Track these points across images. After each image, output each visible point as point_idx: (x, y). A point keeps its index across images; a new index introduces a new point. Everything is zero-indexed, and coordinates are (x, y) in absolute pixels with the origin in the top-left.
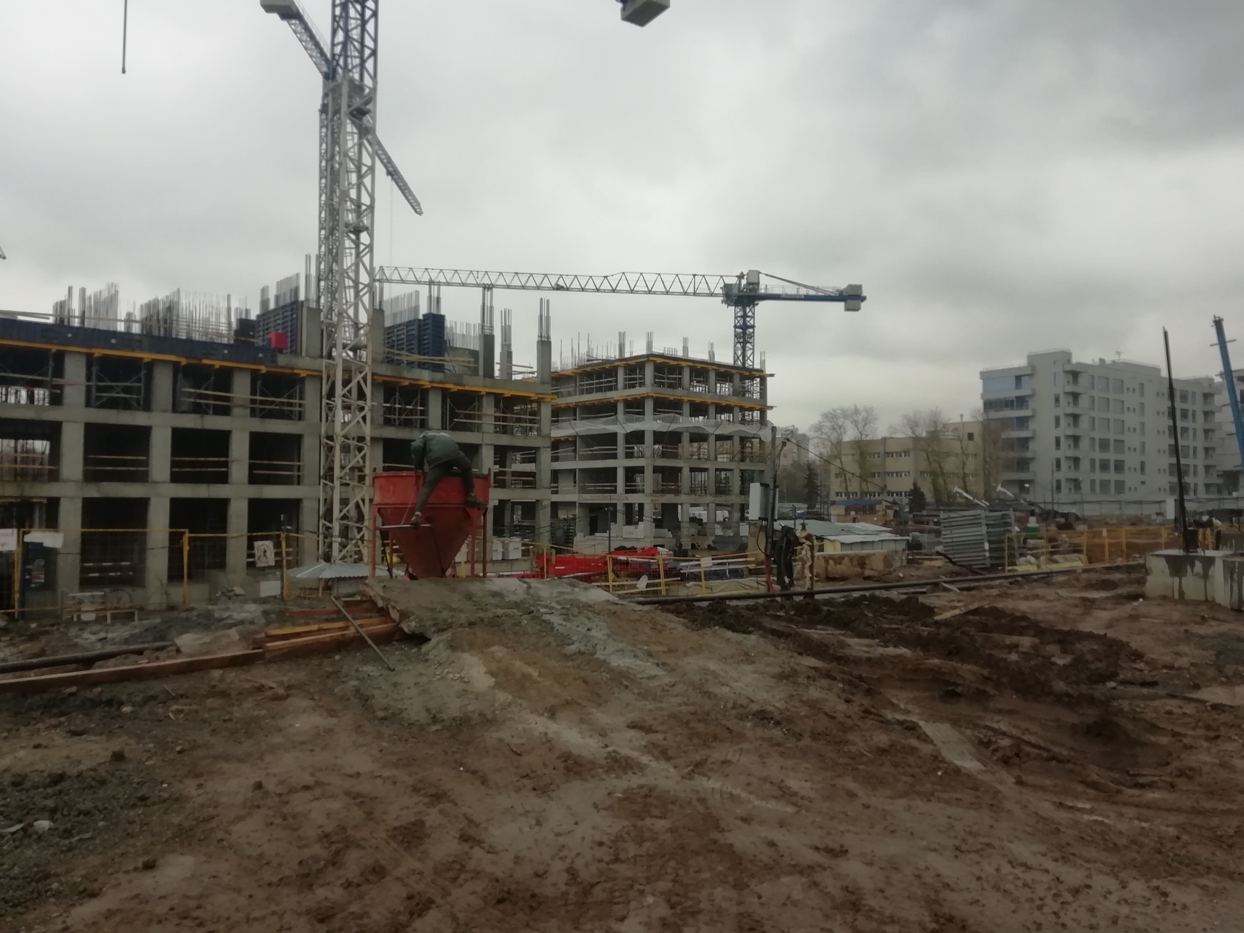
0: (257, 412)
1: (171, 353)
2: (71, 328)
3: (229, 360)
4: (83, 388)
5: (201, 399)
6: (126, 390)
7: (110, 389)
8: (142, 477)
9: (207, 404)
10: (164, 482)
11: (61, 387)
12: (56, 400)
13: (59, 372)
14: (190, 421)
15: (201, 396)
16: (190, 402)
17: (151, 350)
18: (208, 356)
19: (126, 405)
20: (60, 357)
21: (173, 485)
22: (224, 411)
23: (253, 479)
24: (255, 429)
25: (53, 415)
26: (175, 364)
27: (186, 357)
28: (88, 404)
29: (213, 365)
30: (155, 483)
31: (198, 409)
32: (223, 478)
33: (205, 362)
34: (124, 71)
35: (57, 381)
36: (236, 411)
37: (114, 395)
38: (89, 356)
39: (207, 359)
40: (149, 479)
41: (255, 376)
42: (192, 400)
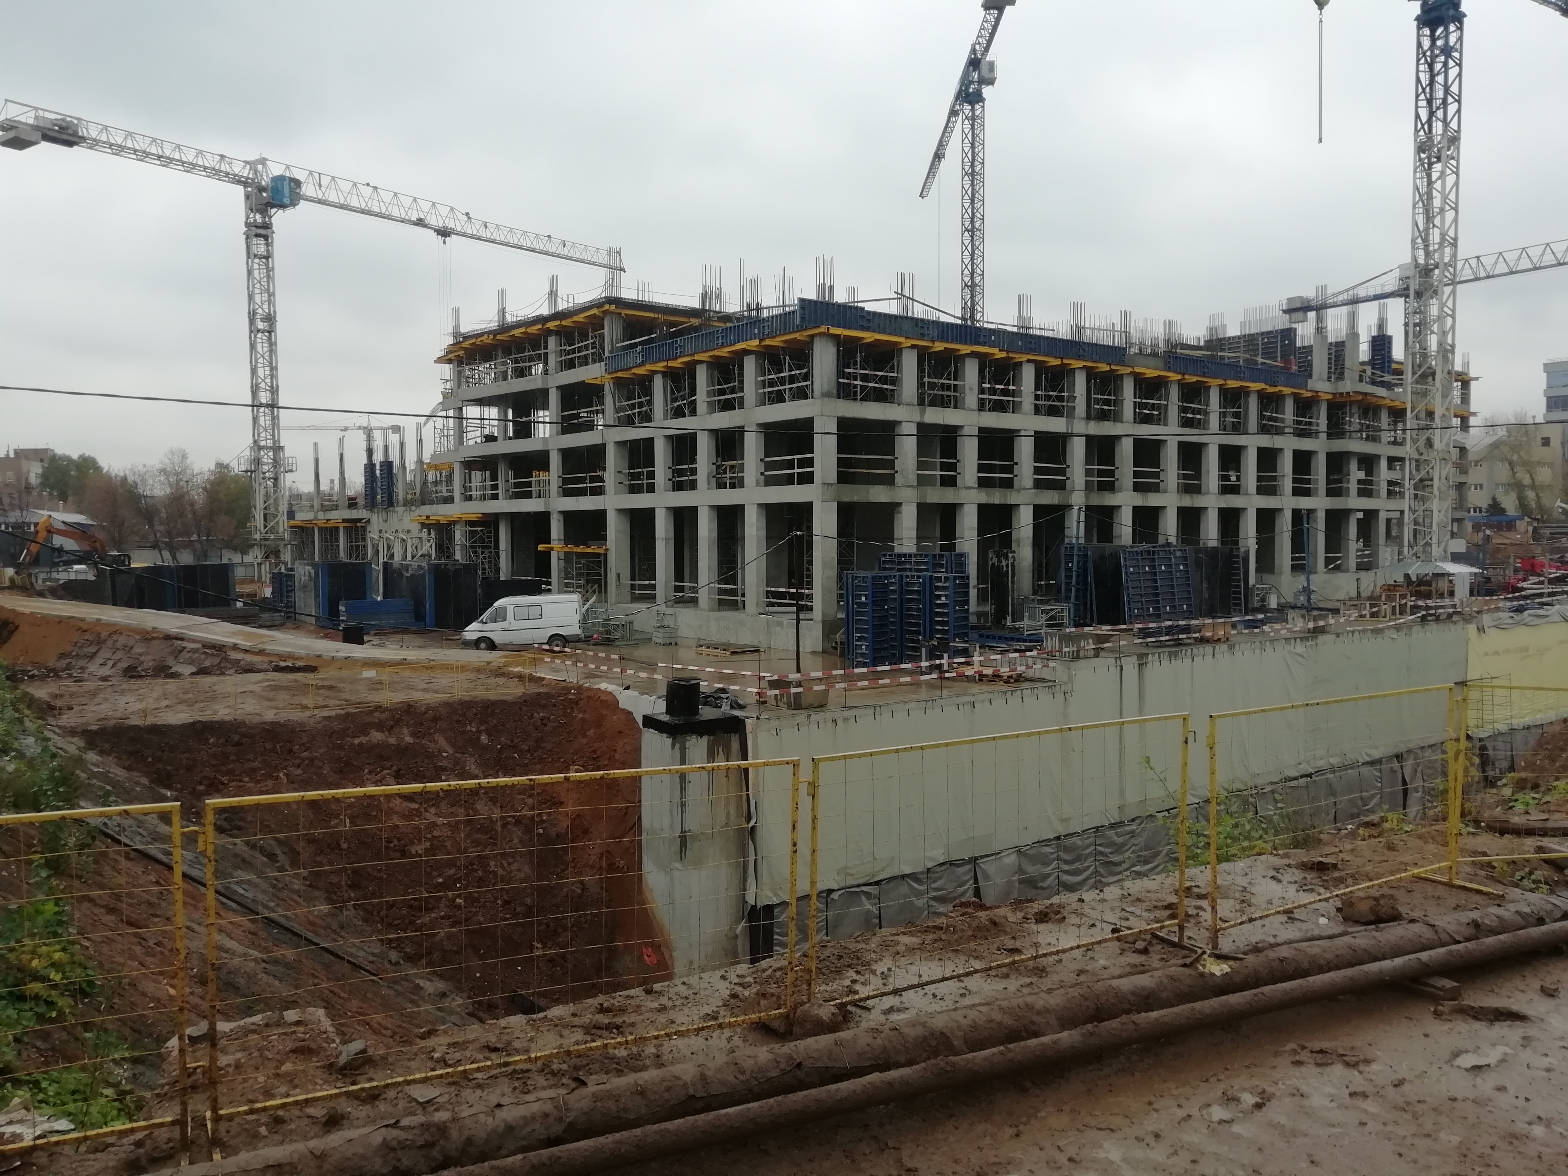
34: (1320, 140)
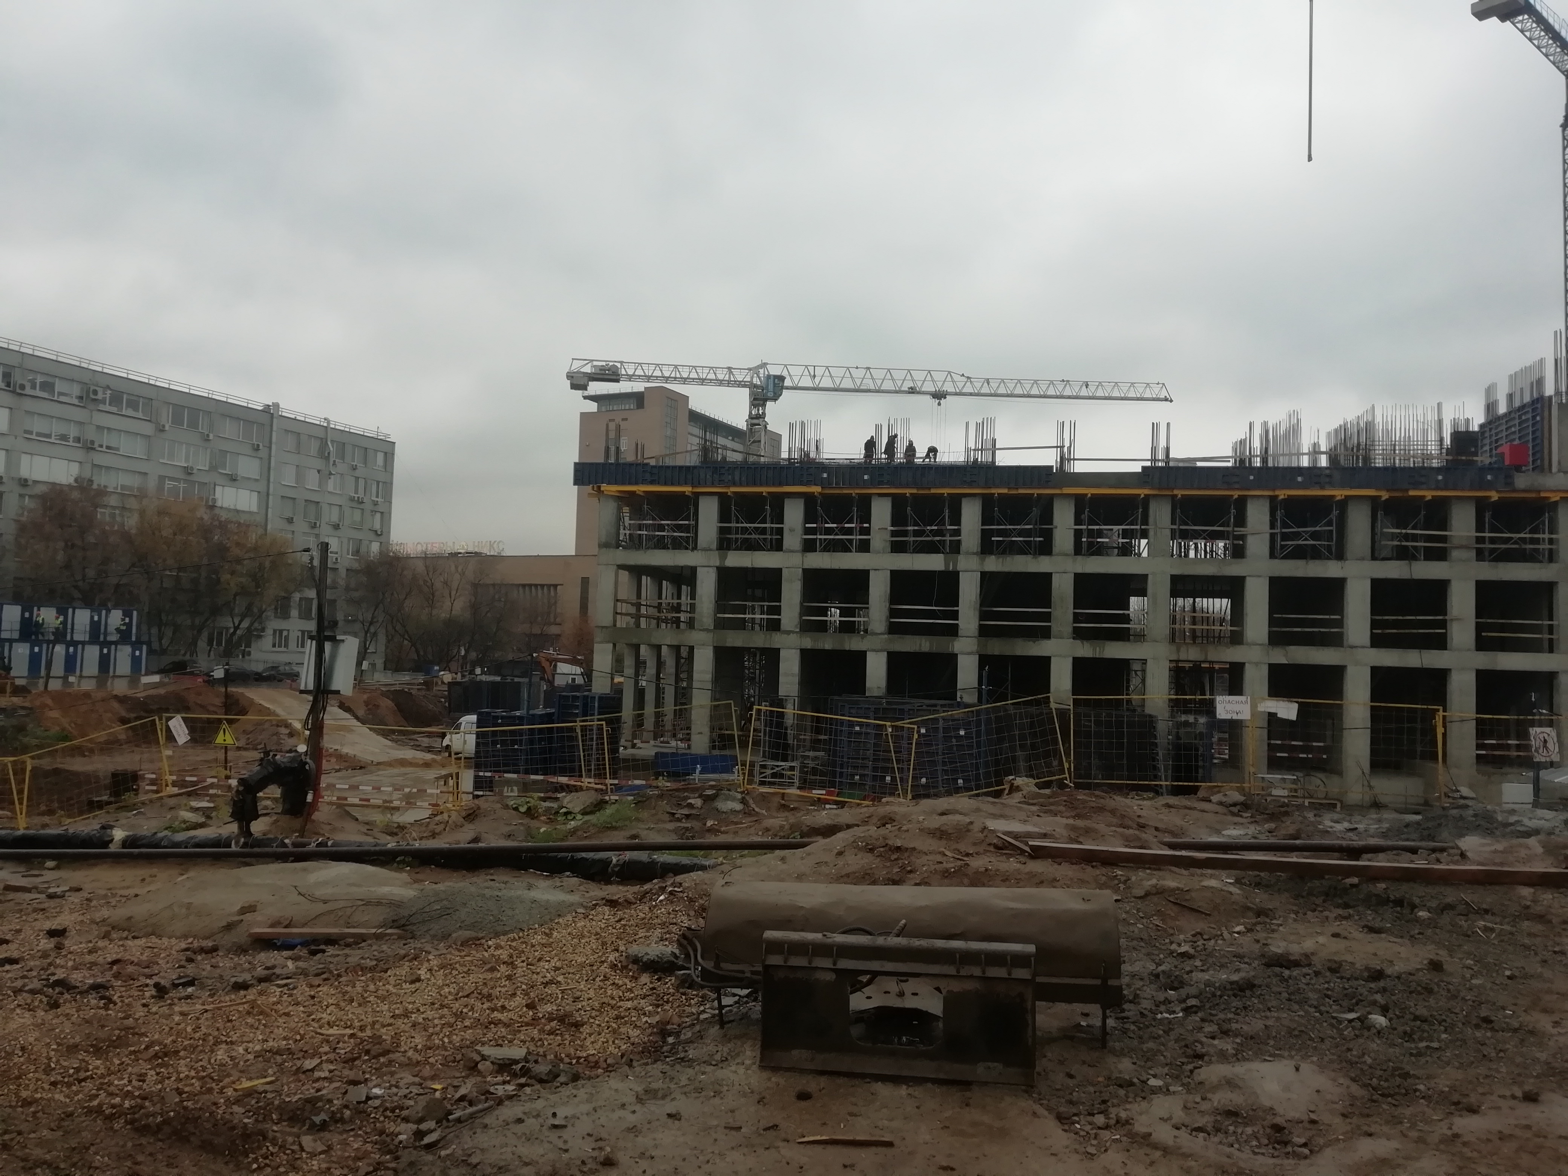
0: (1487, 553)
1: (1368, 486)
2: (1252, 469)
3: (1446, 488)
4: (1268, 536)
5: (1407, 541)
6: (1315, 536)
7: (1297, 536)
8: (1335, 640)
9: (1415, 548)
10: (1363, 647)
11: (1243, 537)
12: (1238, 552)
13: (1241, 521)
14: (1394, 570)
15: (1407, 537)
16: (1393, 546)
17: (1343, 486)
18: (1417, 485)
19: (1314, 554)
20: (1241, 504)
21: (1374, 650)
22: (1440, 555)
23: (1482, 644)
24: (1482, 577)
25: (1235, 569)
26: (1374, 500)
27: (1388, 491)
28: (1272, 555)
29: (1424, 497)
30: (1352, 647)
31: (1404, 554)
32: (1440, 643)
33: (1412, 493)
34: (1310, 159)
35: (1240, 531)
36: (1455, 554)
37: (1300, 542)
38: (1273, 499)
39: (1414, 489)
40: (1345, 643)
41: (1481, 505)
42: (1396, 543)
